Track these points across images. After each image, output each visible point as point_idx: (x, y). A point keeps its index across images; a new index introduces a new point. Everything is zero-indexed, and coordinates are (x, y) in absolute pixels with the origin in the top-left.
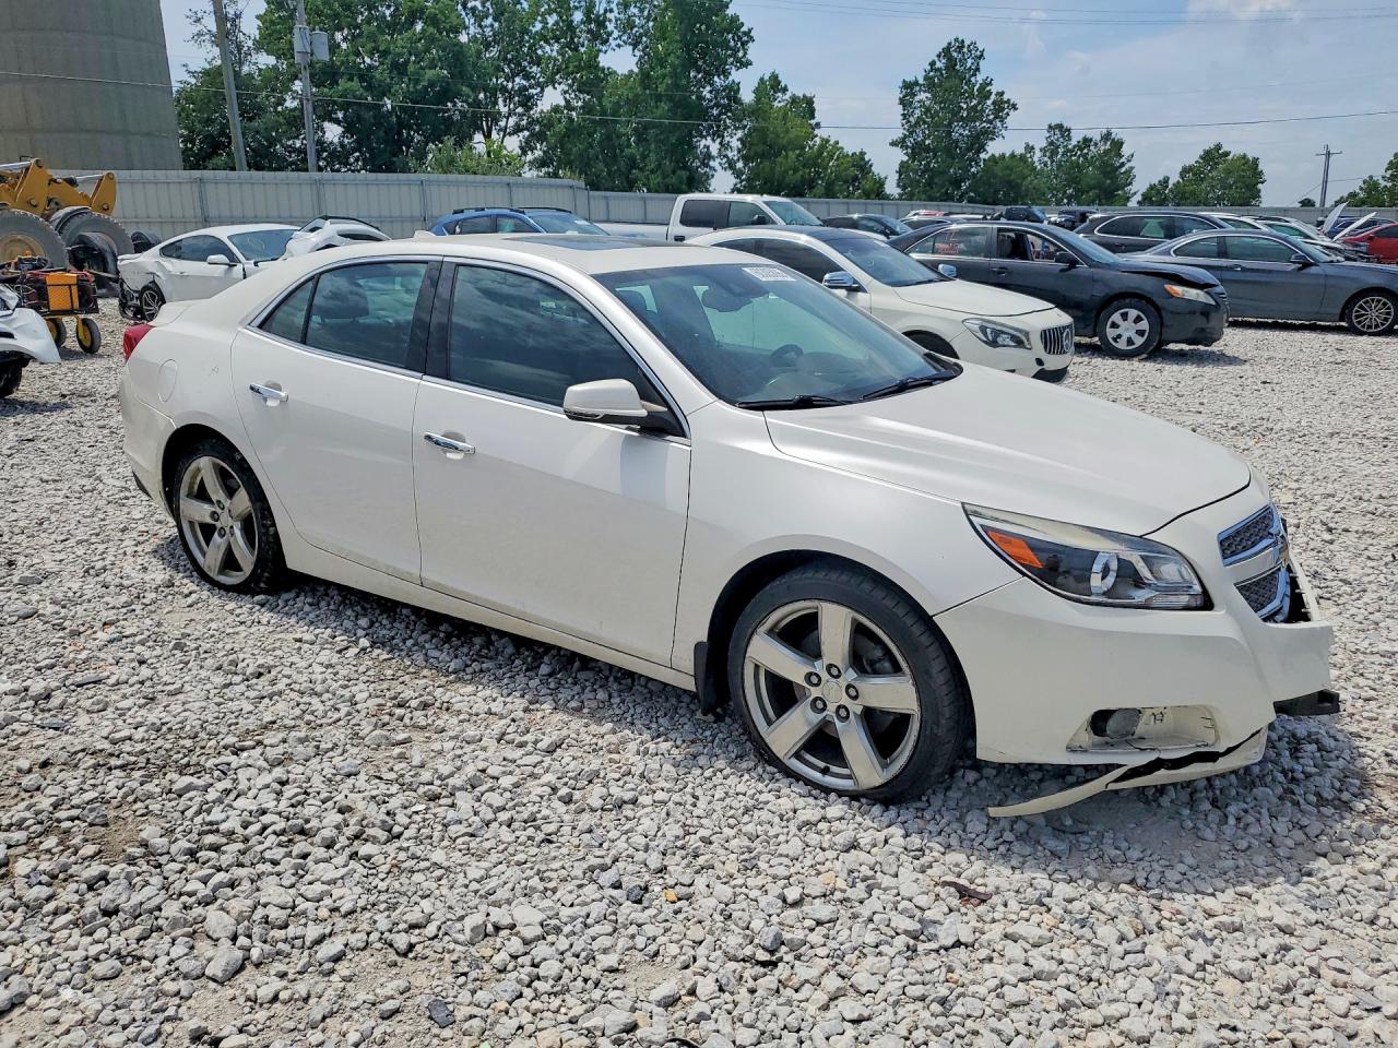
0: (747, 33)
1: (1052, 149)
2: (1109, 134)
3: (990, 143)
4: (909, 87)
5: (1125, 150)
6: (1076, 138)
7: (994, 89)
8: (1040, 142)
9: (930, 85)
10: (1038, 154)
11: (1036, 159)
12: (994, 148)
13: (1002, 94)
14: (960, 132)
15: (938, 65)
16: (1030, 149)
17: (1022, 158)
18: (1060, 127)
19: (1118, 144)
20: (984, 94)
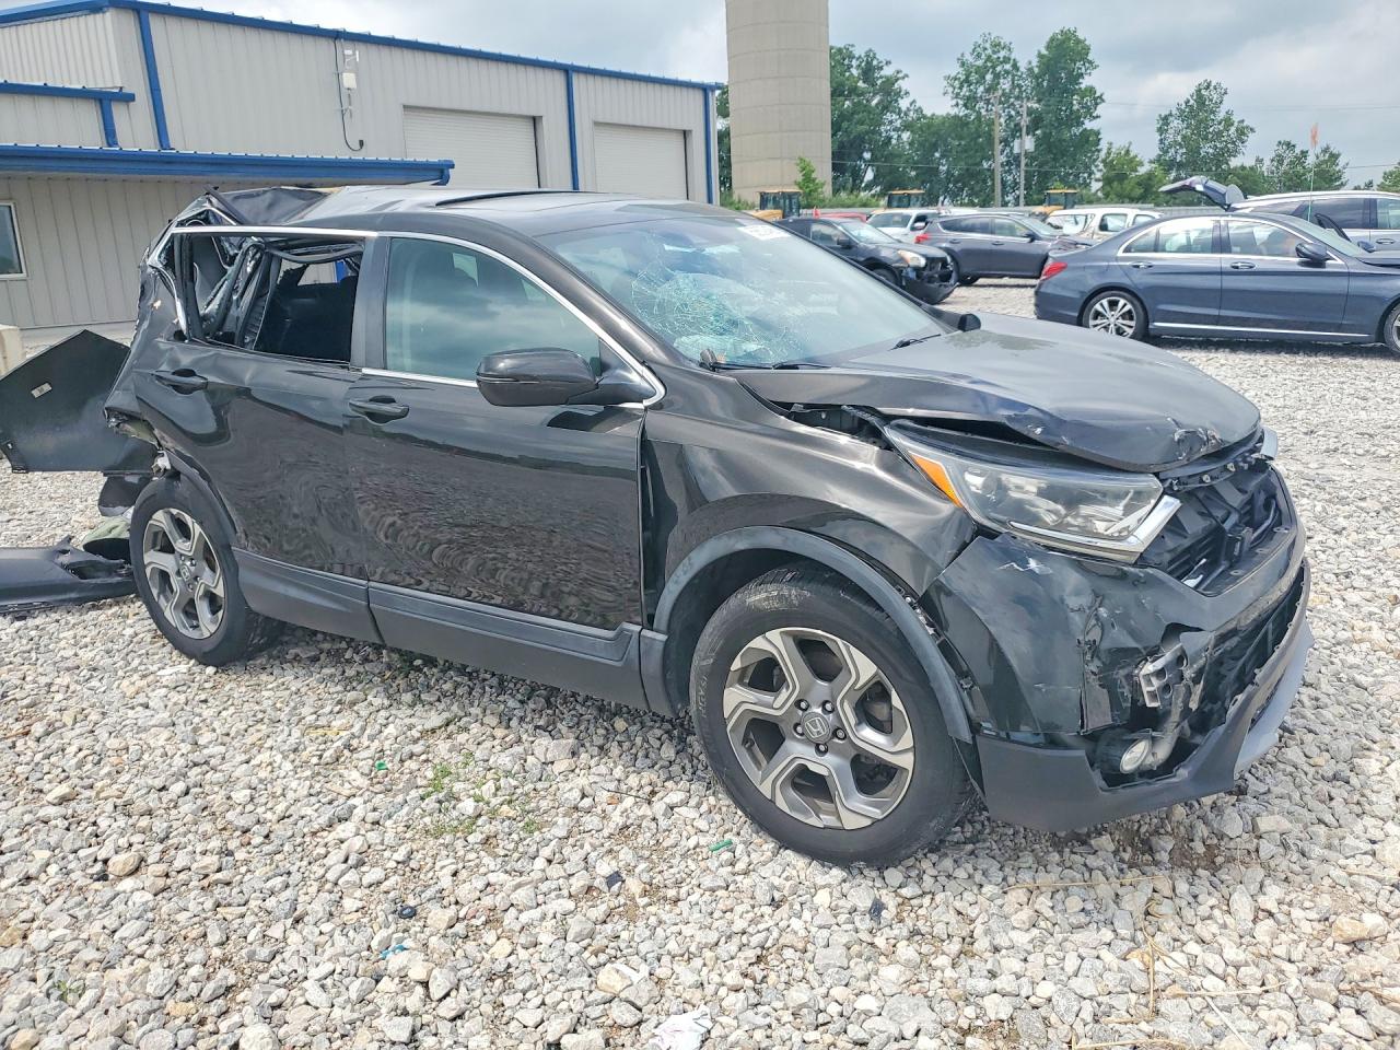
0: (1100, 97)
1: (1280, 159)
2: (1328, 148)
3: (1232, 158)
4: (1165, 120)
5: (1342, 161)
6: (1298, 151)
7: (1236, 119)
8: (1268, 155)
9: (1182, 116)
10: (1267, 162)
11: (1264, 168)
12: (1234, 162)
13: (1243, 121)
14: (1207, 149)
15: (1192, 102)
16: (1260, 161)
17: (1252, 168)
18: (1288, 144)
19: (1334, 157)
20: (1228, 122)
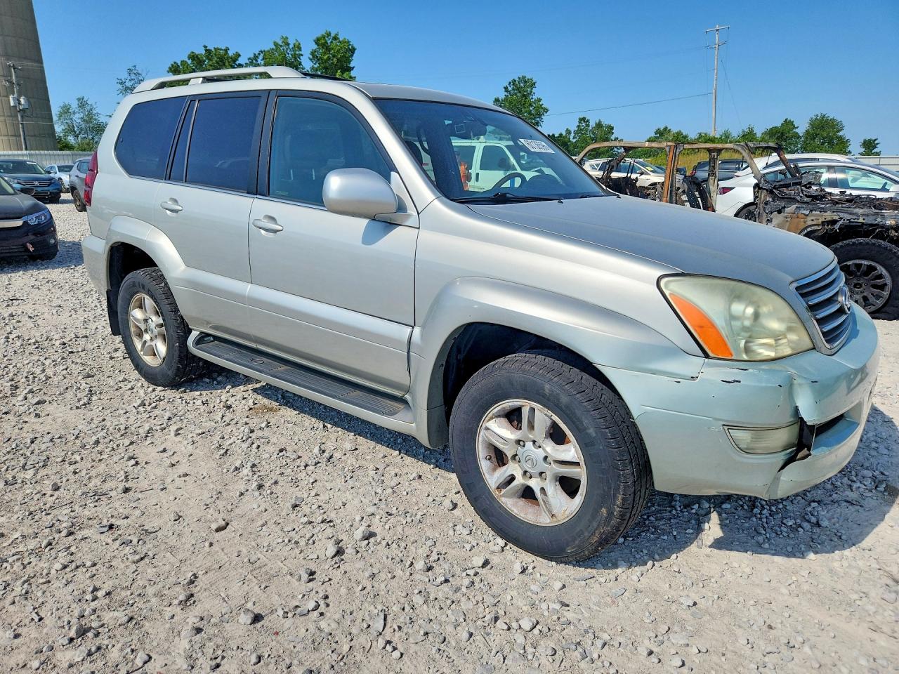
1: (579, 131)
5: (615, 131)
6: (592, 124)
8: (573, 128)
10: (572, 135)
11: (571, 137)
13: (543, 105)
15: (510, 89)
16: (568, 132)
18: (583, 120)
19: (611, 128)
